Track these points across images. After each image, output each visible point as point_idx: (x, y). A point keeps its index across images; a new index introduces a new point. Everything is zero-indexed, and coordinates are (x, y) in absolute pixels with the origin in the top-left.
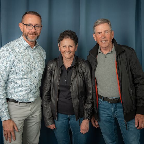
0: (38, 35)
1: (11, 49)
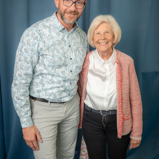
0: (79, 15)
1: (38, 33)
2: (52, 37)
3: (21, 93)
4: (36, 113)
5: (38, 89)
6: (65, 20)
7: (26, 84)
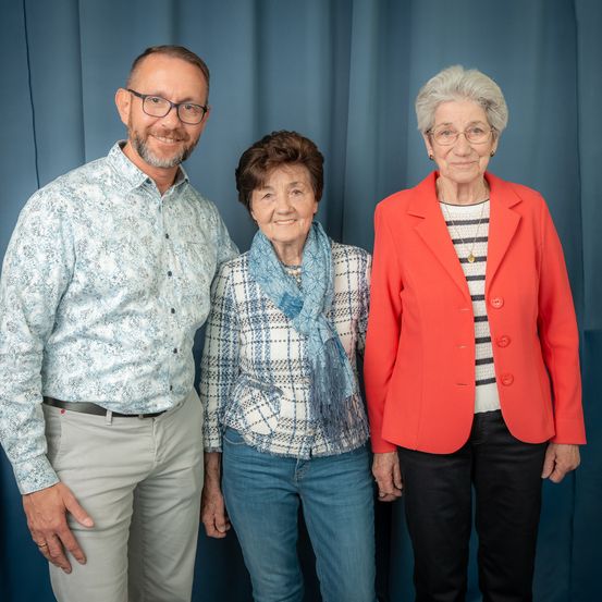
2: (113, 209)
3: (17, 384)
4: (66, 452)
5: (73, 375)
6: (149, 157)
7: (32, 357)
